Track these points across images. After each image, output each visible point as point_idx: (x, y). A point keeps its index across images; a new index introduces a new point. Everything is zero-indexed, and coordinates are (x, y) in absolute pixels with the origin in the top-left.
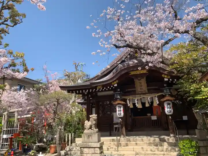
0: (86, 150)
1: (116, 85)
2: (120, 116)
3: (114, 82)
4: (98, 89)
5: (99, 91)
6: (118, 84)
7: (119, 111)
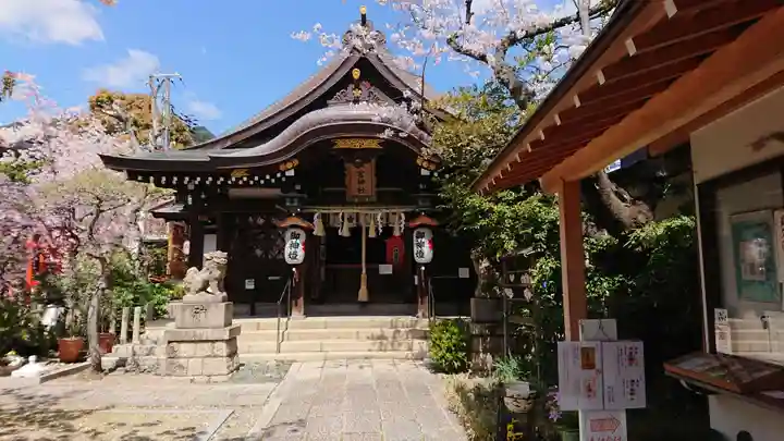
0: (184, 349)
1: (291, 173)
2: (295, 262)
3: (285, 162)
4: (234, 179)
5: (235, 185)
6: (296, 169)
7: (291, 245)
